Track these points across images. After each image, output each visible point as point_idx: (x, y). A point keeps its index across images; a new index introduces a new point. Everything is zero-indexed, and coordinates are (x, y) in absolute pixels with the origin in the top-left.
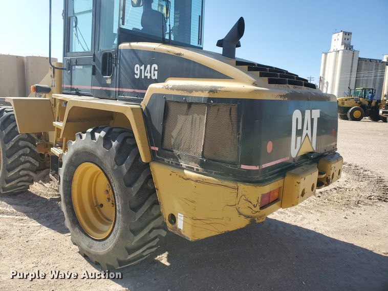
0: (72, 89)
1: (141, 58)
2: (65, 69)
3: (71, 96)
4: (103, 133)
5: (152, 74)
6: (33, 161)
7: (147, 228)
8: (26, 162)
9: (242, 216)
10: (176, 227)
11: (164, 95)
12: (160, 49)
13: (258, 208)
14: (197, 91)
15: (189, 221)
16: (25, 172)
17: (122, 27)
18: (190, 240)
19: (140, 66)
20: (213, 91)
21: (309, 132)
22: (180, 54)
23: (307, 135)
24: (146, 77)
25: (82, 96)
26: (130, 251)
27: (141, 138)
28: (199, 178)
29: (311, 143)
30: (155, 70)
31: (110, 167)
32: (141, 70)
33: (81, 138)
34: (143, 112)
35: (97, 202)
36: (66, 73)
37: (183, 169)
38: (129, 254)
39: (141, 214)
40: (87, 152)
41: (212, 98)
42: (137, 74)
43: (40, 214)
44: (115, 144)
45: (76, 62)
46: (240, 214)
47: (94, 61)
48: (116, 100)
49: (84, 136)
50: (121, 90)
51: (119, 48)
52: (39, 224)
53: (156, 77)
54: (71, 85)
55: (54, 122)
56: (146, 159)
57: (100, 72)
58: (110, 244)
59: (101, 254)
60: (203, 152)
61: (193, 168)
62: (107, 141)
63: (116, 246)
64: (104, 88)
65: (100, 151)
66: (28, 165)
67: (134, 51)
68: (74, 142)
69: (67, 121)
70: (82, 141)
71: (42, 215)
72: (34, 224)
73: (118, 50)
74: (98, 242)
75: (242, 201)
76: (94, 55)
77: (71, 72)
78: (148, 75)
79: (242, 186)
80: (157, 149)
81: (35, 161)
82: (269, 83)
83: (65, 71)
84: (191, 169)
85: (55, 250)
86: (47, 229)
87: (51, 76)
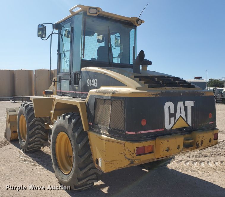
0: (61, 92)
1: (90, 75)
2: (58, 82)
3: (60, 96)
4: (69, 116)
5: (95, 84)
6: (42, 133)
7: (88, 167)
8: (38, 133)
9: (127, 159)
10: (99, 166)
11: (95, 95)
12: (98, 71)
13: (135, 155)
14: (107, 93)
15: (104, 162)
16: (38, 139)
17: (83, 59)
18: (104, 172)
19: (90, 80)
20: (114, 93)
21: (183, 115)
22: (106, 73)
23: (181, 116)
24: (92, 86)
25: (65, 97)
26: (79, 180)
27: (84, 118)
28: (107, 139)
29: (186, 122)
30: (96, 82)
31: (71, 134)
32: (90, 82)
33: (60, 119)
34: (86, 104)
35: (69, 155)
36: (58, 84)
37: (102, 134)
38: (79, 182)
39: (84, 159)
40: (61, 126)
41: (113, 97)
42: (88, 84)
43: (44, 163)
44: (73, 121)
45: (63, 78)
46: (126, 158)
47: (70, 77)
48: (80, 98)
49: (61, 117)
50: (82, 93)
51: (81, 70)
52: (42, 167)
53: (96, 86)
54: (61, 90)
55: (51, 111)
56: (86, 129)
57: (73, 83)
58: (70, 176)
59: (66, 182)
60: (110, 125)
61: (105, 134)
62: (70, 120)
63: (73, 177)
64: (75, 92)
65: (67, 126)
66: (39, 135)
67: (87, 72)
68: (57, 121)
69: (55, 110)
70: (60, 121)
71: (45, 163)
72: (40, 168)
73: (80, 72)
74: (66, 176)
75: (127, 151)
76: (70, 74)
77: (61, 83)
78: (93, 84)
79: (126, 143)
80: (92, 124)
81: (43, 133)
82: (148, 88)
83: (58, 83)
84: (104, 134)
85: (47, 180)
86: (46, 170)
87: (53, 85)
